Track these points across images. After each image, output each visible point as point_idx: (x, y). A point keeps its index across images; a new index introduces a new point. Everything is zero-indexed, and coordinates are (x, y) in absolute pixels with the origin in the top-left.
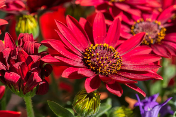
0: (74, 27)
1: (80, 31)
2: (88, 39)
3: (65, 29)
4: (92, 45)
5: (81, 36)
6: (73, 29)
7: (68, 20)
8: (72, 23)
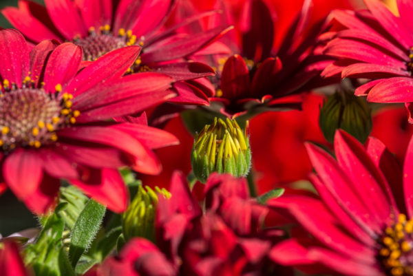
0: (355, 163)
1: (370, 176)
2: (392, 200)
3: (331, 169)
4: (402, 218)
5: (372, 189)
6: (350, 170)
7: (338, 144)
8: (350, 152)
